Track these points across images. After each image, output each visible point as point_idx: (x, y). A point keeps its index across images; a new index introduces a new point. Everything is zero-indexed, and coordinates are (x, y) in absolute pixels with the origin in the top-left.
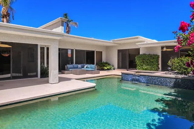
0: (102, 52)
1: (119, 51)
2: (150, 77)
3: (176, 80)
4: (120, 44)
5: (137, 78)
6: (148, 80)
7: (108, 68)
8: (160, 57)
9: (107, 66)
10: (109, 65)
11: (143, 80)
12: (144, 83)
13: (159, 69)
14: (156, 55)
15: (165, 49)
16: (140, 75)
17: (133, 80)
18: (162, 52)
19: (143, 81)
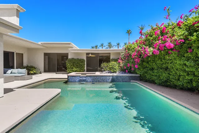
0: (23, 54)
1: (46, 54)
2: (95, 77)
3: (113, 77)
4: (47, 47)
5: (85, 78)
6: (94, 79)
7: (35, 72)
8: (86, 61)
9: (32, 70)
10: (35, 68)
11: (89, 79)
12: (91, 82)
13: (85, 70)
14: (83, 59)
15: (90, 55)
16: (87, 76)
17: (80, 81)
18: (87, 57)
19: (89, 81)
